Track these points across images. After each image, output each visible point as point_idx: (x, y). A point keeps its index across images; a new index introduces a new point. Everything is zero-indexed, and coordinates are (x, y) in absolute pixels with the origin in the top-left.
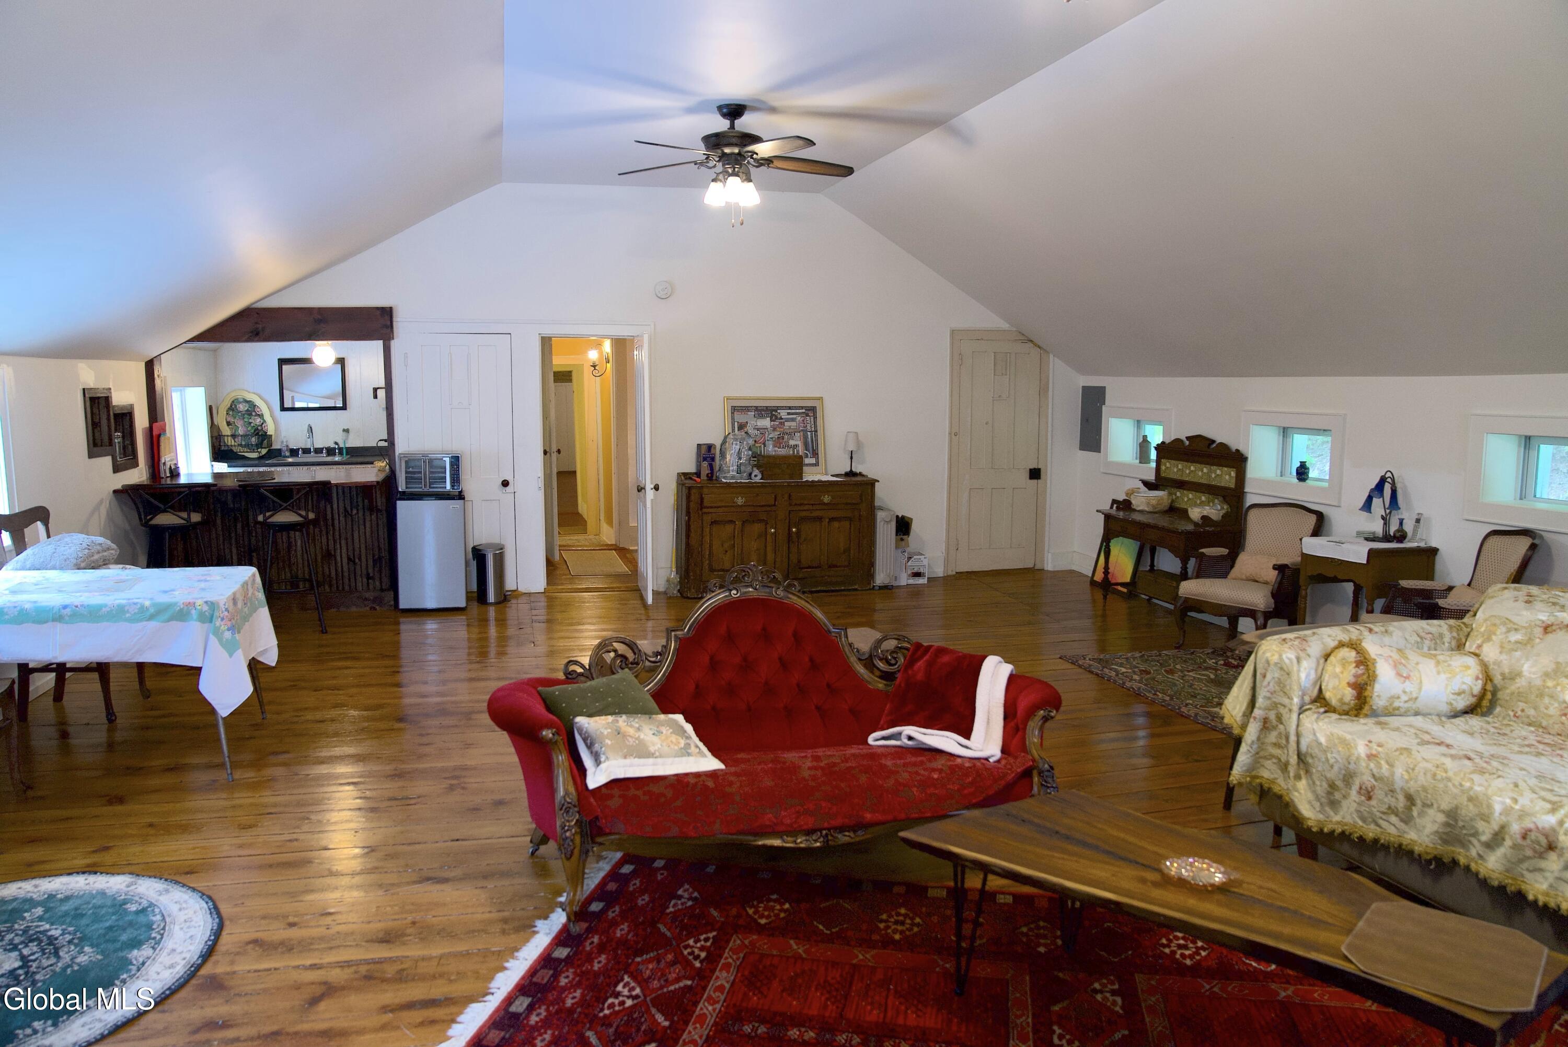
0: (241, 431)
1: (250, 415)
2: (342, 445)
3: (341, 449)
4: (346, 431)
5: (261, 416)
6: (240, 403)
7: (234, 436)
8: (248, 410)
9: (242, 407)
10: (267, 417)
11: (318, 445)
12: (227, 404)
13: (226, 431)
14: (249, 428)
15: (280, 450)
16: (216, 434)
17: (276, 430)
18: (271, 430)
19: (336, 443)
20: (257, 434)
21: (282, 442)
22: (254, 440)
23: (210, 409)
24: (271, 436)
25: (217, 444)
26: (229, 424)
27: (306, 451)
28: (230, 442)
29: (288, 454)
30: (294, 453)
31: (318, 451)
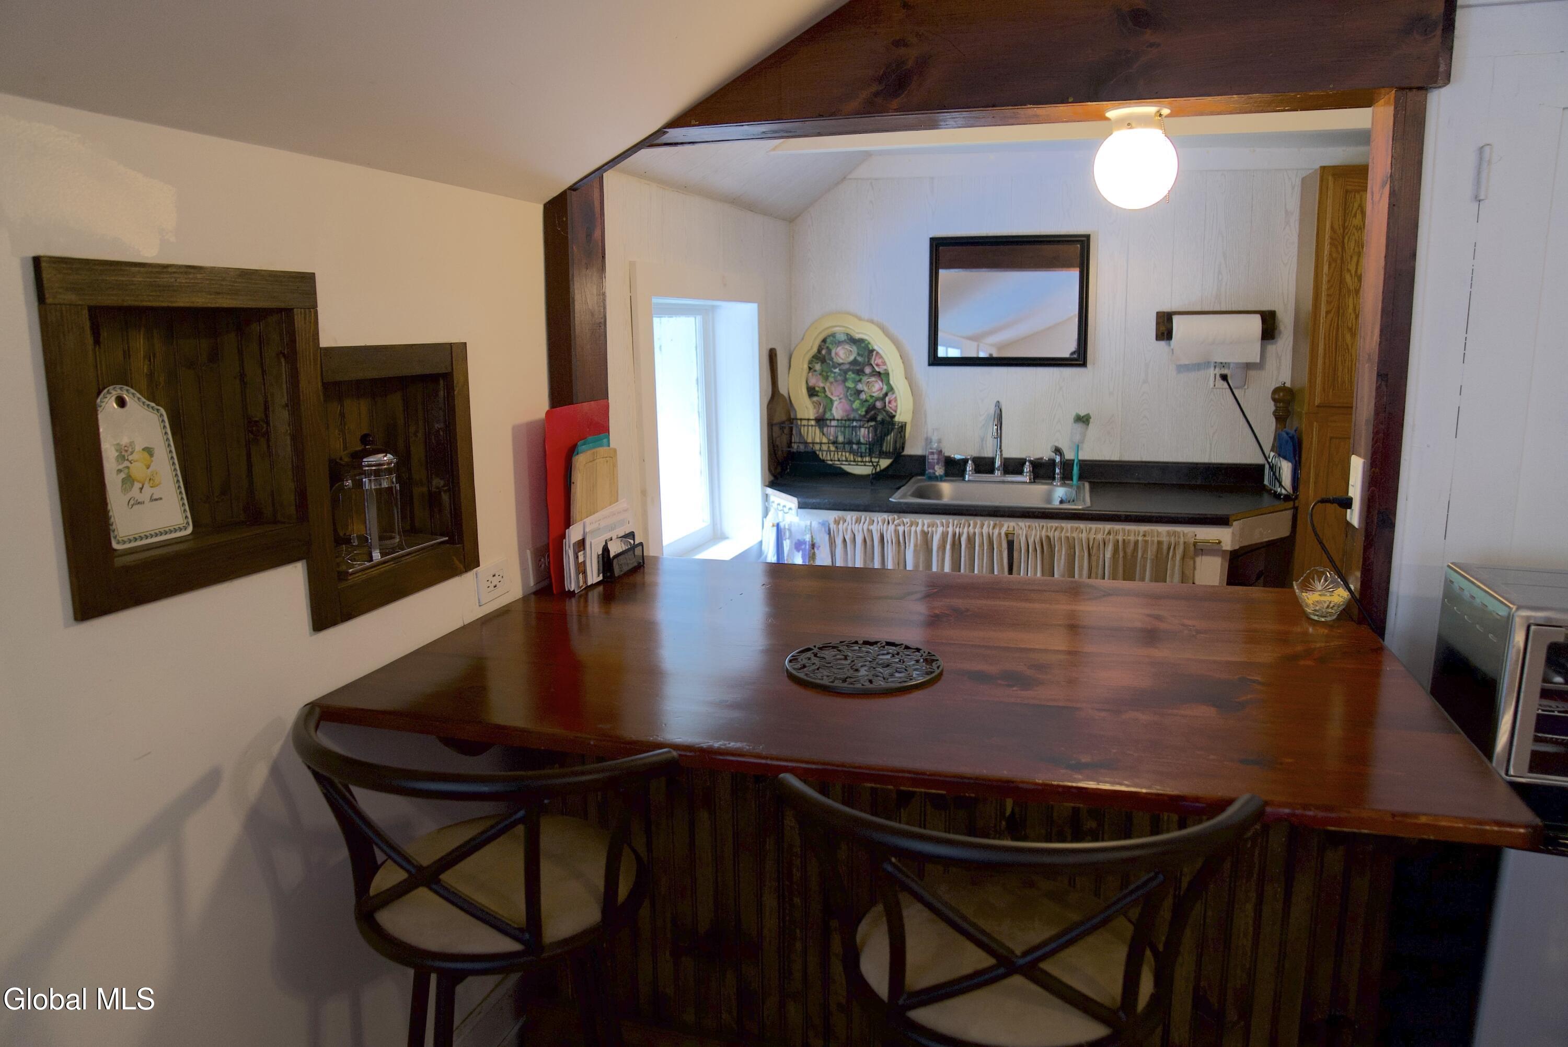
0: (838, 411)
1: (860, 372)
2: (1069, 455)
3: (1067, 466)
4: (1083, 420)
5: (883, 376)
6: (840, 343)
7: (821, 421)
8: (855, 362)
9: (843, 354)
10: (898, 379)
11: (1012, 451)
12: (810, 346)
13: (805, 409)
14: (856, 404)
15: (922, 460)
16: (780, 416)
17: (917, 409)
18: (903, 412)
19: (1058, 451)
20: (873, 419)
21: (928, 441)
22: (864, 434)
23: (772, 356)
24: (903, 427)
25: (782, 441)
26: (812, 392)
27: (984, 466)
28: (813, 435)
29: (939, 470)
30: (955, 468)
31: (1013, 467)
